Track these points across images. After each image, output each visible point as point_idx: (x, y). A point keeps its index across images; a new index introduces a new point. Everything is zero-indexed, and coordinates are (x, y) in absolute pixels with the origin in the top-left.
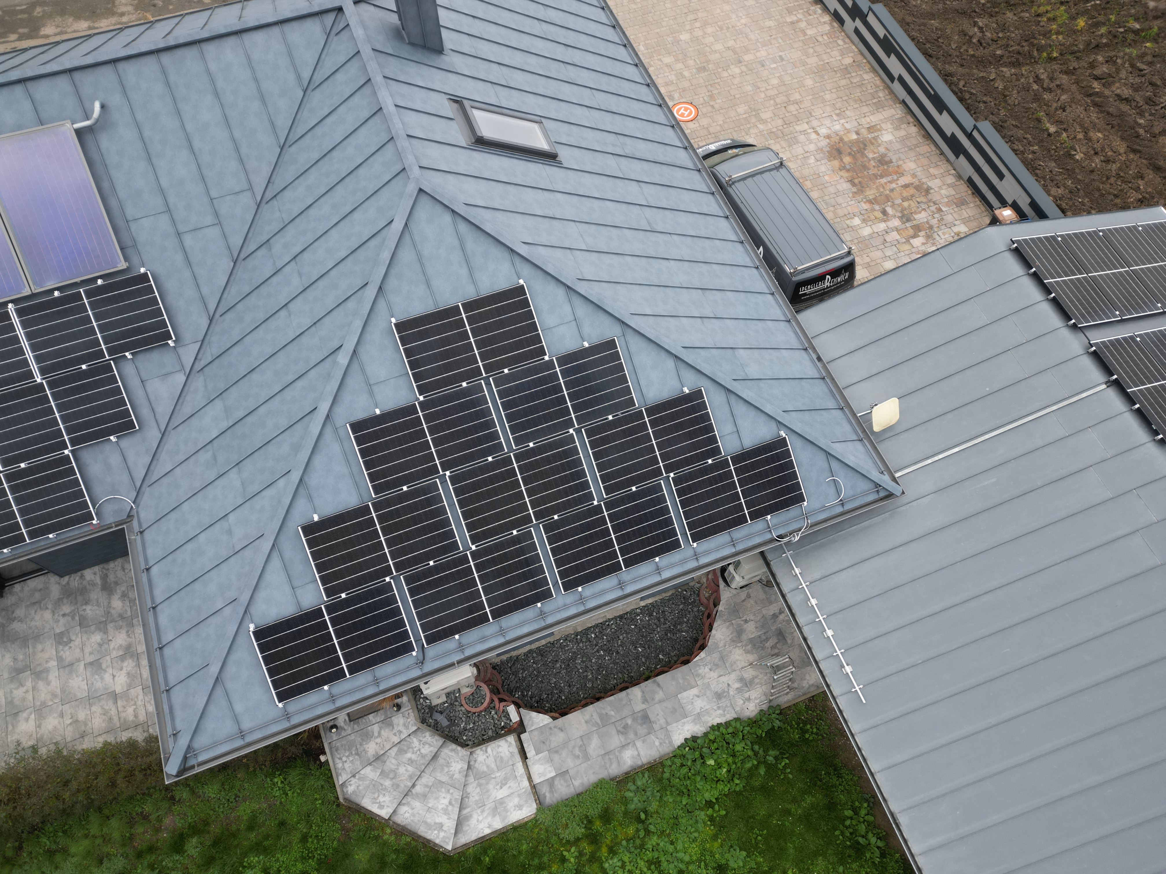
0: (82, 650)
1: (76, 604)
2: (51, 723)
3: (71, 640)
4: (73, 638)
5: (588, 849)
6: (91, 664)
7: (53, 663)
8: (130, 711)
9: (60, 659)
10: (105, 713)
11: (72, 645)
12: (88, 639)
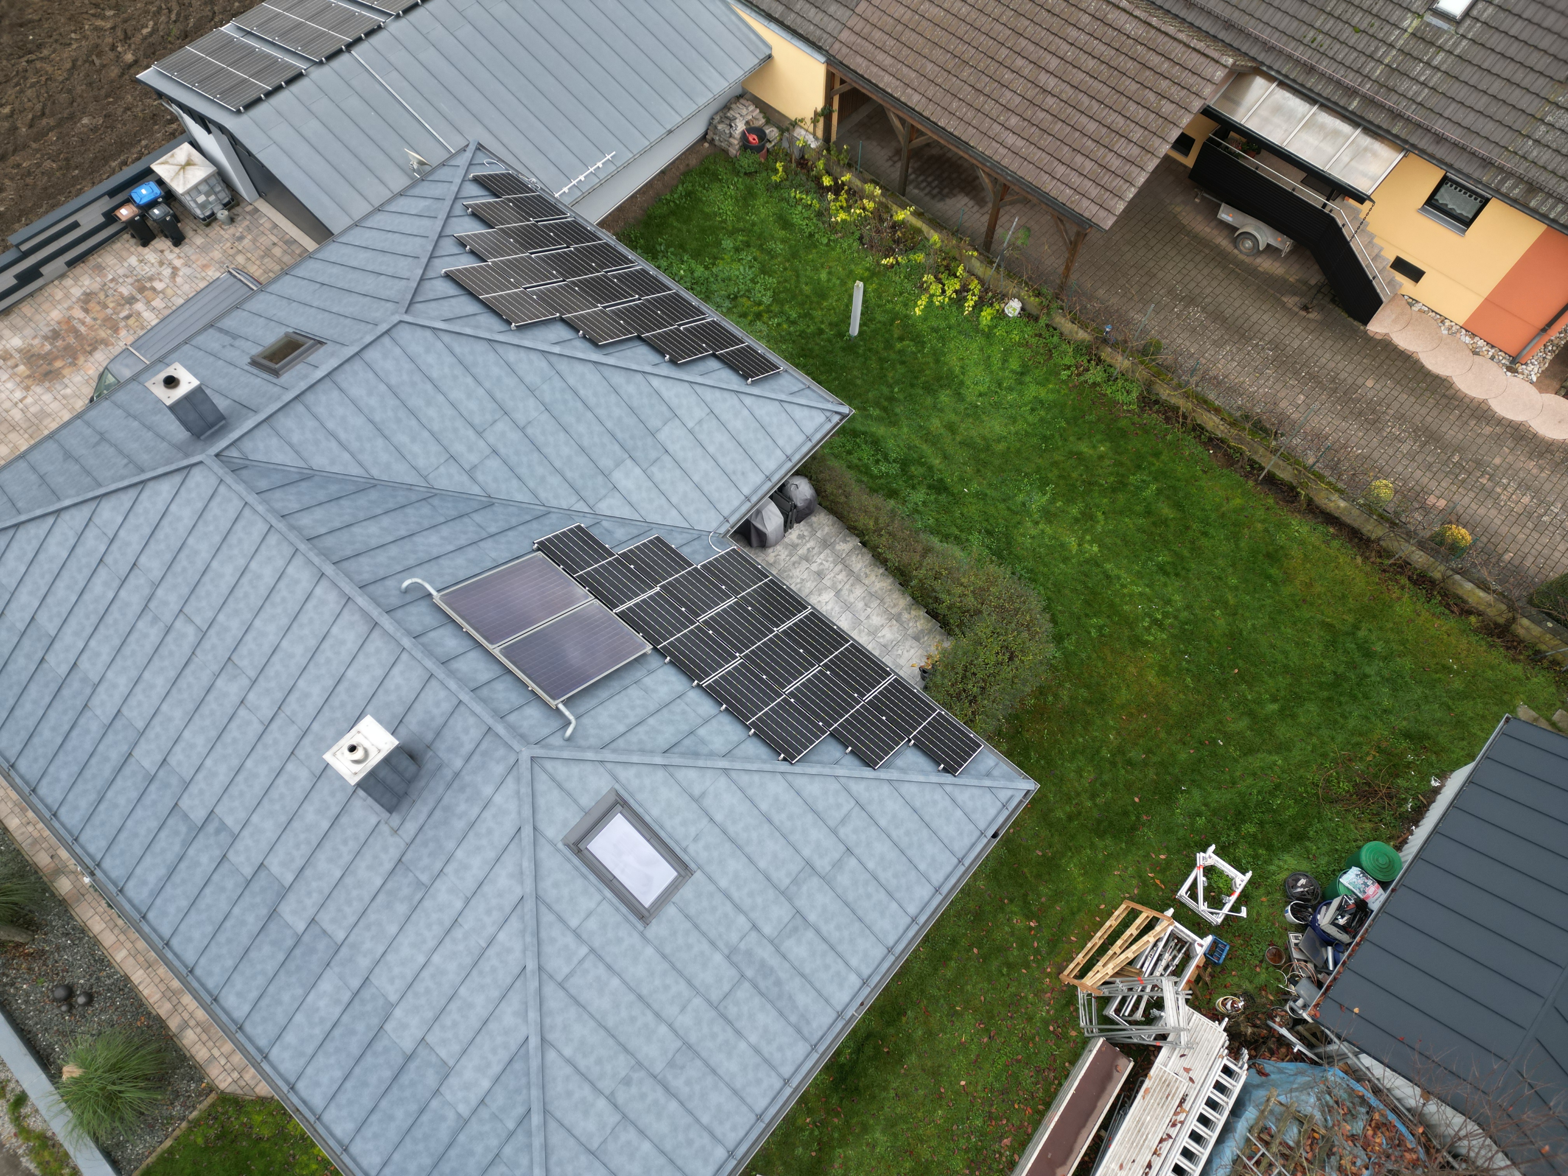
2: (877, 620)
5: (766, 316)
8: (840, 577)
10: (851, 591)
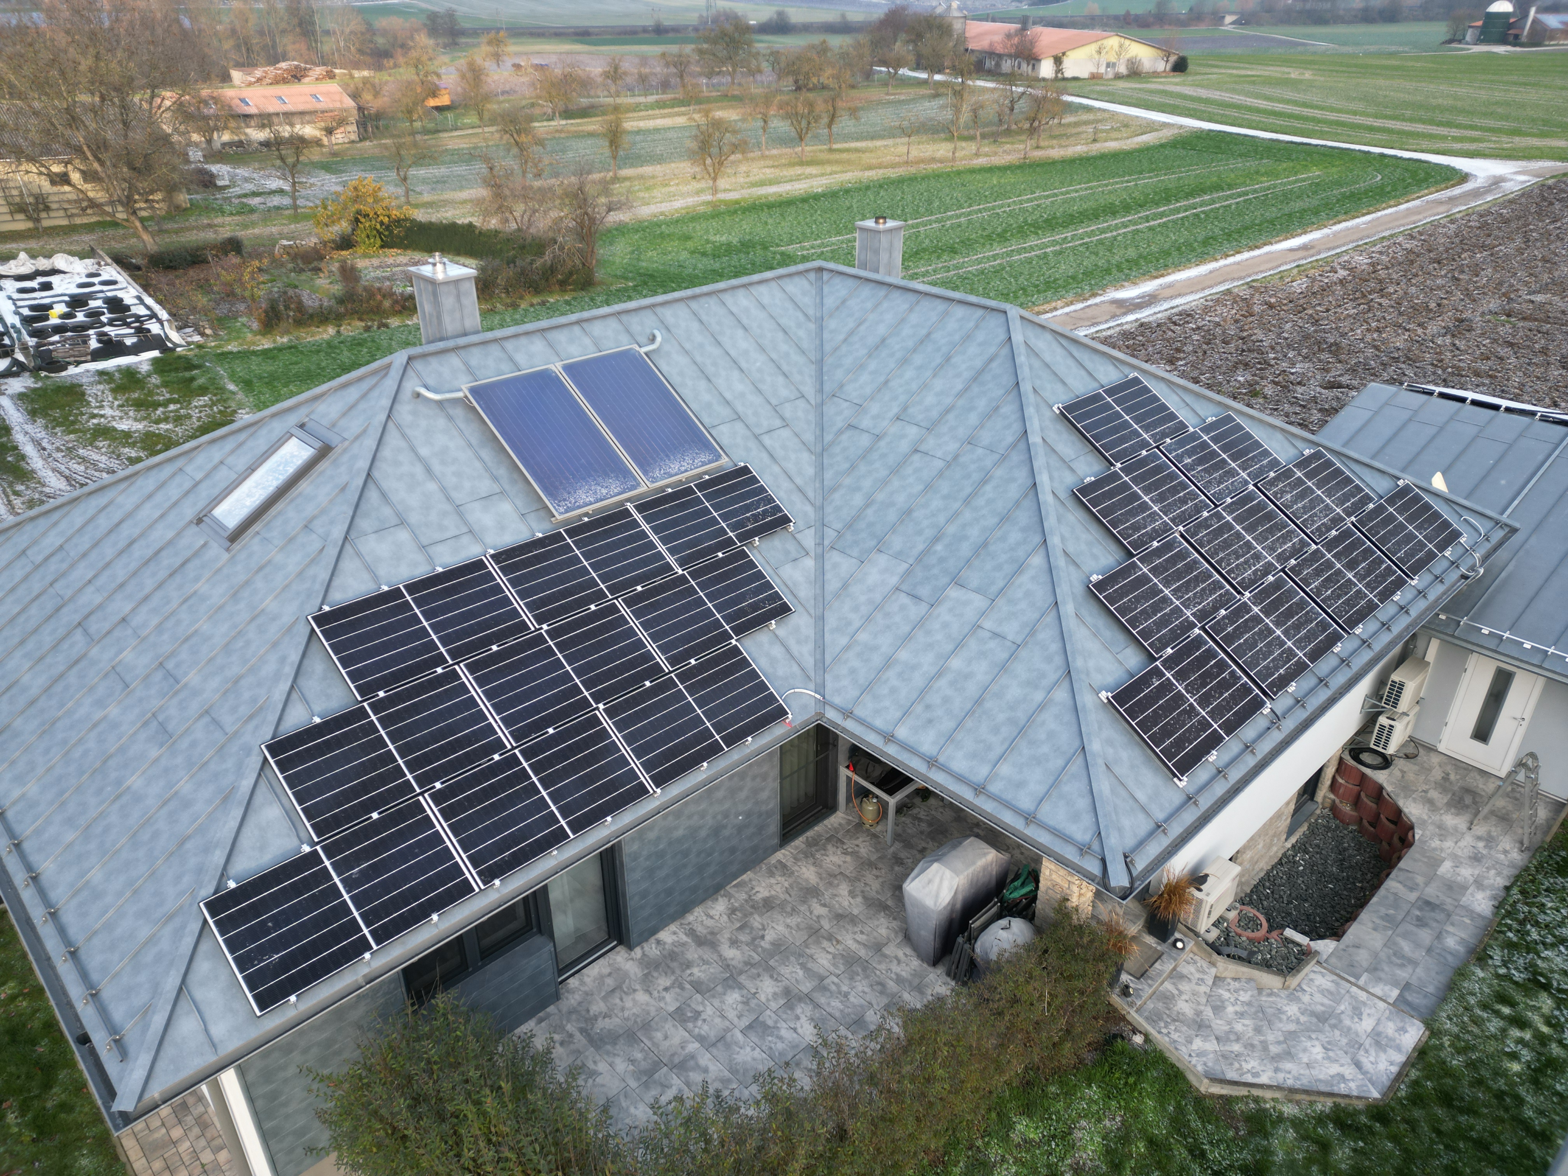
0: (723, 1017)
1: (673, 972)
3: (698, 1014)
4: (701, 1008)
6: (750, 1027)
7: (693, 1046)
9: (701, 1039)
11: (703, 1016)
12: (723, 1002)
